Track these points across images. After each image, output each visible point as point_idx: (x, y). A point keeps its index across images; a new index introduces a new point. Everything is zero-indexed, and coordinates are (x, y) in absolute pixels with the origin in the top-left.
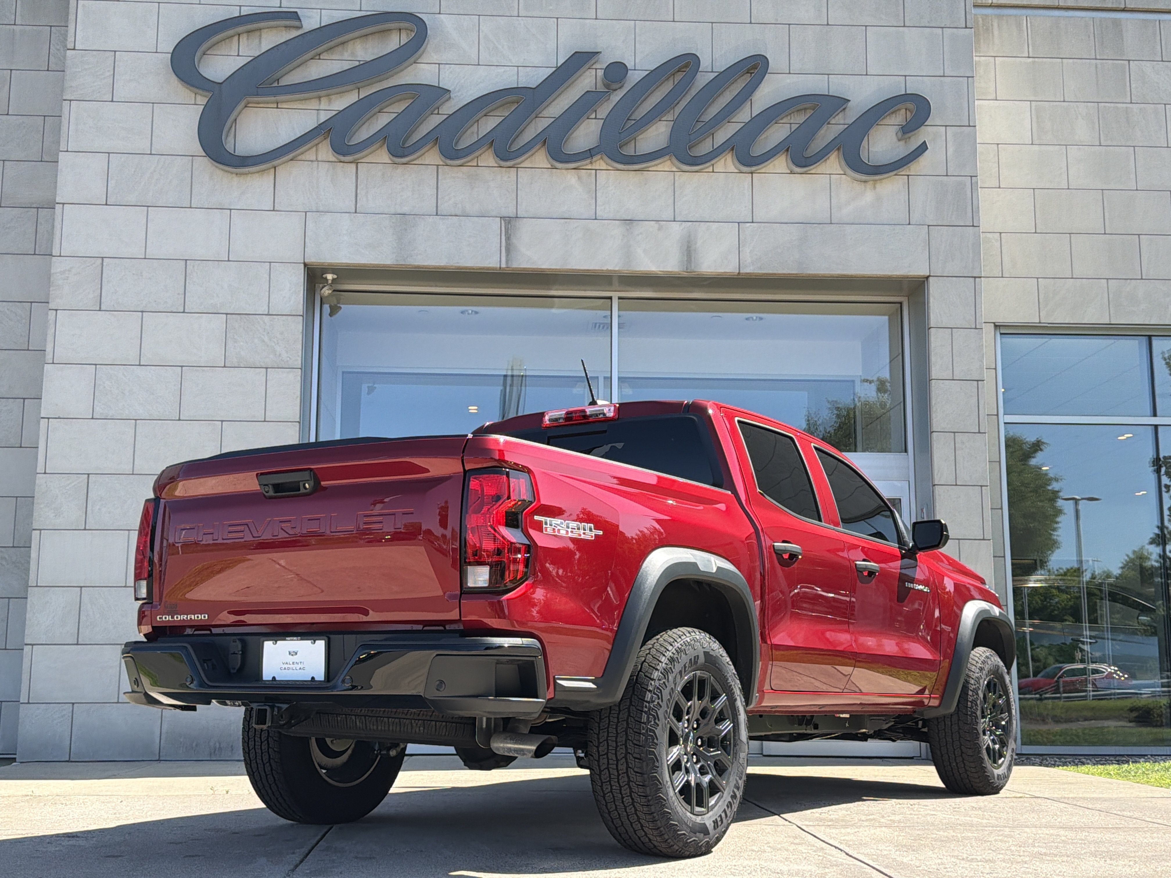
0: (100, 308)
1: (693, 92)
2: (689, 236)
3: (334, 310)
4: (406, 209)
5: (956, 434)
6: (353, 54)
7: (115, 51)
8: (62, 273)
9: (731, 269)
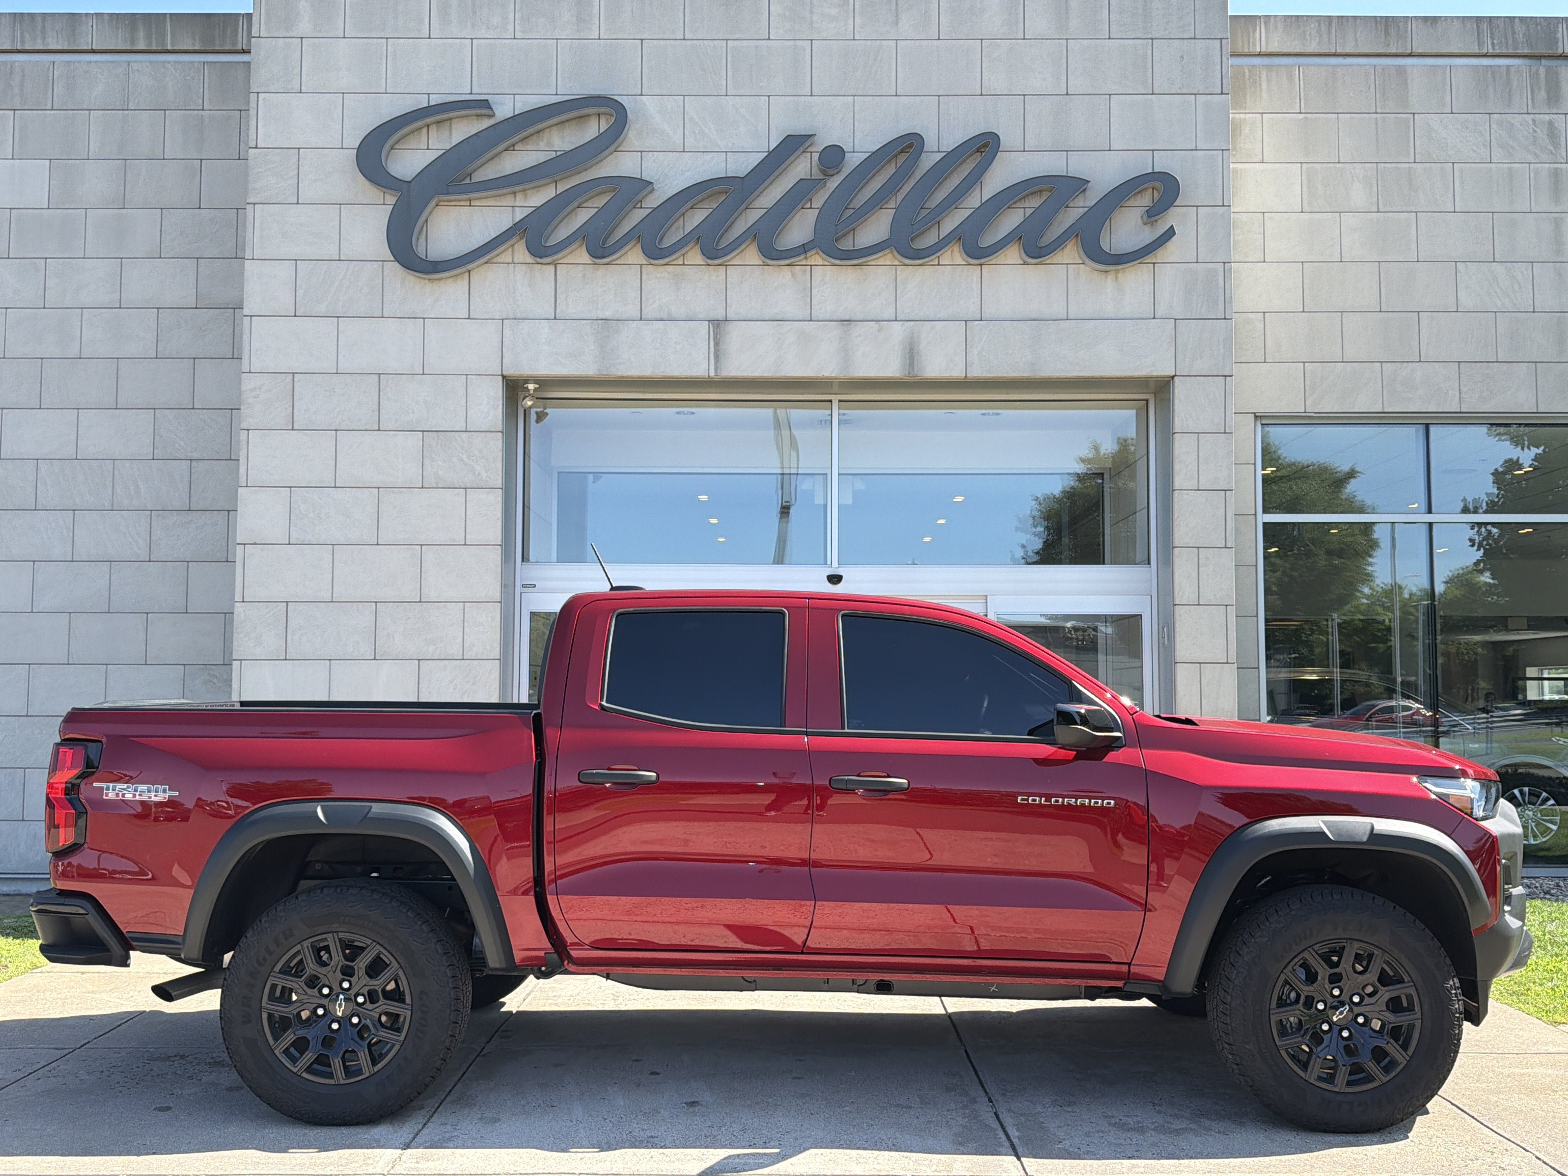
0: (293, 426)
1: (918, 175)
2: (912, 338)
3: (540, 417)
4: (608, 314)
5: (1200, 549)
6: (549, 143)
7: (299, 149)
8: (253, 390)
9: (957, 372)
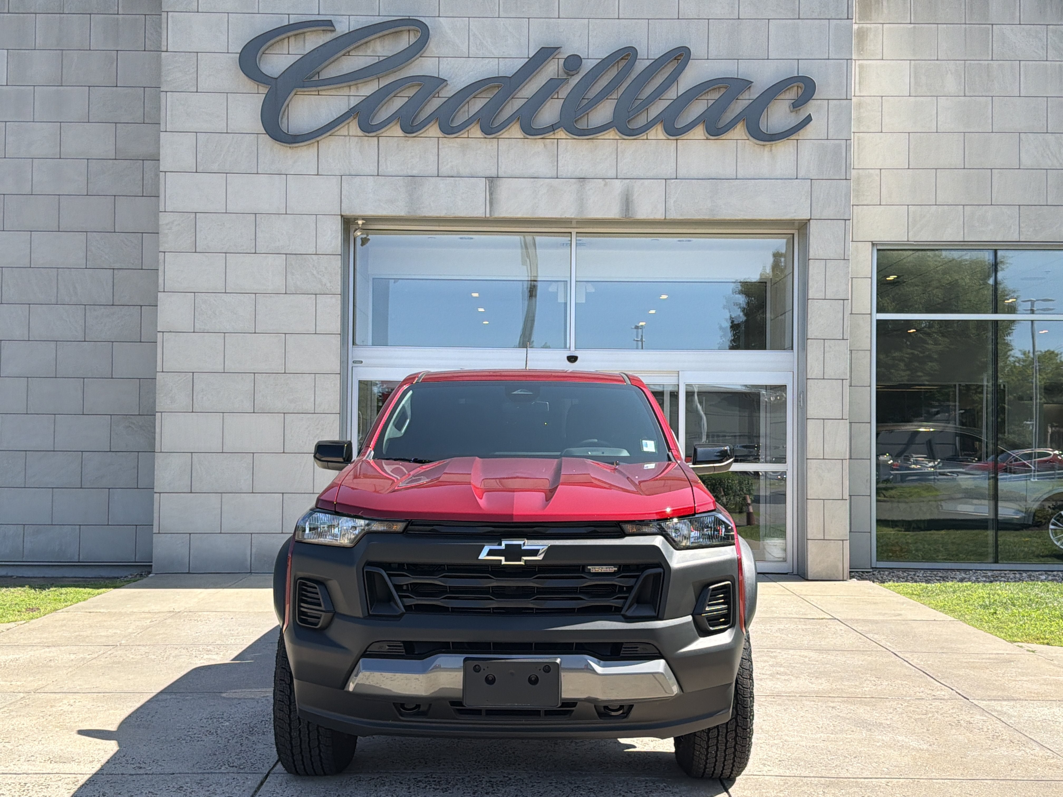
0: (196, 250)
2: (628, 191)
3: (364, 241)
4: (415, 172)
5: (826, 340)
6: (374, 51)
7: (197, 53)
8: (167, 224)
9: (659, 216)
